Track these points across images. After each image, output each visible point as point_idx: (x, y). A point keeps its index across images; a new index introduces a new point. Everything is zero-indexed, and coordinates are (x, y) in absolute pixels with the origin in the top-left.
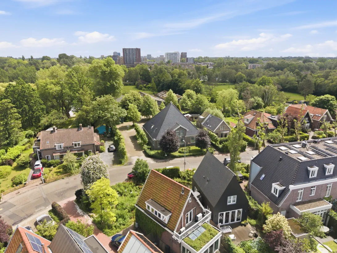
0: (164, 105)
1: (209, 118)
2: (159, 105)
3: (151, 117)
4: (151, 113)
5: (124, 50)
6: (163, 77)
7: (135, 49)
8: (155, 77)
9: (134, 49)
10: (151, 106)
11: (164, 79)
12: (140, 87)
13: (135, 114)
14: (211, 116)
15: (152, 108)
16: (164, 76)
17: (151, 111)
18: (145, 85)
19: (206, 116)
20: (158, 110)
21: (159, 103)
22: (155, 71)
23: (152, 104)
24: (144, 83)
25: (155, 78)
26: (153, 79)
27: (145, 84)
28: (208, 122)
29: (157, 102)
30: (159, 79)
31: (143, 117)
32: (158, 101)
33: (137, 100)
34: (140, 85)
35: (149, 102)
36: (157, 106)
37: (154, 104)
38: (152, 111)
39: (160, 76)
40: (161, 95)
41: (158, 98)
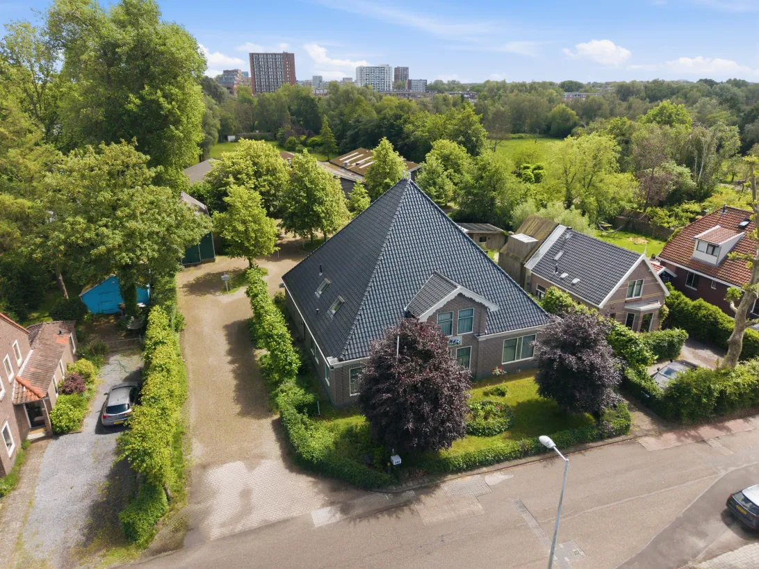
0: (364, 190)
1: (561, 244)
2: (346, 194)
3: (319, 234)
4: (317, 221)
5: (254, 57)
6: (353, 111)
7: (280, 54)
8: (332, 113)
9: (278, 54)
10: (319, 194)
11: (360, 115)
12: (290, 142)
13: (256, 227)
14: (568, 236)
15: (321, 203)
16: (357, 107)
17: (317, 215)
18: (303, 138)
19: (542, 235)
20: (343, 208)
21: (347, 184)
22: (333, 100)
23: (323, 190)
24: (299, 133)
25: (332, 118)
26: (325, 118)
27: (304, 134)
28: (557, 258)
29: (338, 182)
30: (344, 118)
31: (290, 237)
32: (342, 179)
33: (266, 175)
34: (290, 138)
35: (312, 182)
36: (341, 196)
37: (329, 188)
38: (323, 215)
39: (347, 111)
40: (351, 162)
41: (343, 170)
